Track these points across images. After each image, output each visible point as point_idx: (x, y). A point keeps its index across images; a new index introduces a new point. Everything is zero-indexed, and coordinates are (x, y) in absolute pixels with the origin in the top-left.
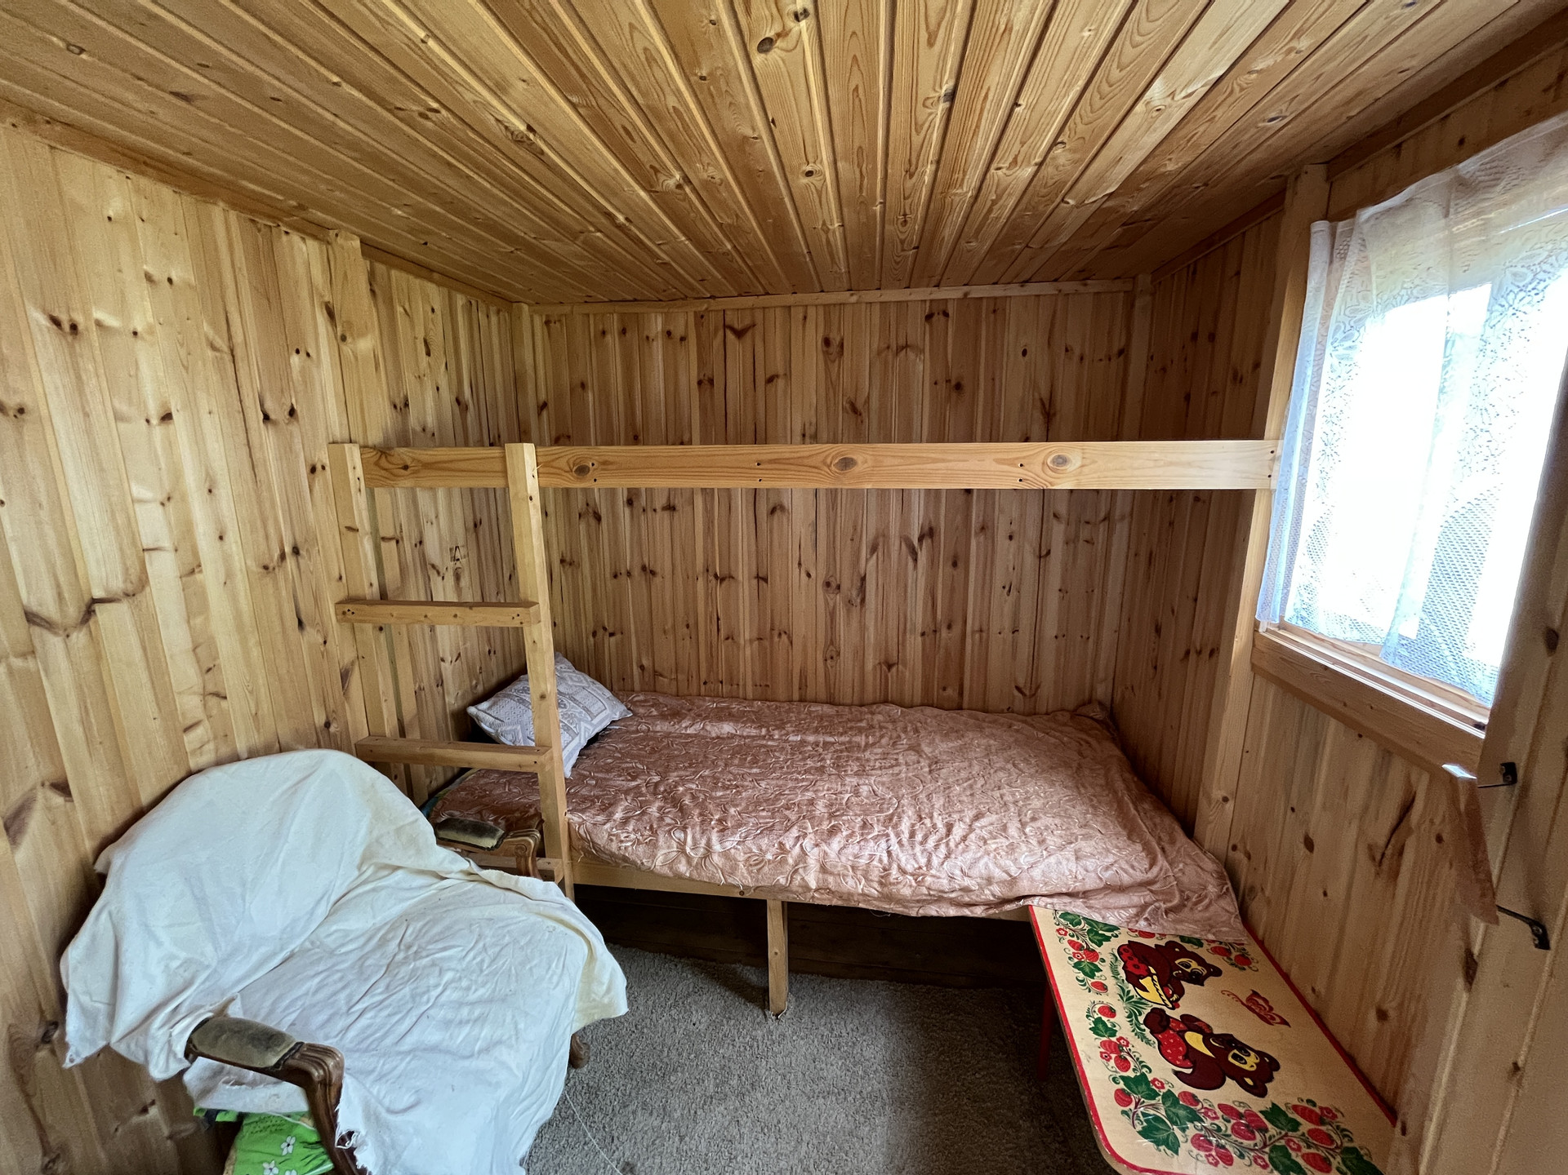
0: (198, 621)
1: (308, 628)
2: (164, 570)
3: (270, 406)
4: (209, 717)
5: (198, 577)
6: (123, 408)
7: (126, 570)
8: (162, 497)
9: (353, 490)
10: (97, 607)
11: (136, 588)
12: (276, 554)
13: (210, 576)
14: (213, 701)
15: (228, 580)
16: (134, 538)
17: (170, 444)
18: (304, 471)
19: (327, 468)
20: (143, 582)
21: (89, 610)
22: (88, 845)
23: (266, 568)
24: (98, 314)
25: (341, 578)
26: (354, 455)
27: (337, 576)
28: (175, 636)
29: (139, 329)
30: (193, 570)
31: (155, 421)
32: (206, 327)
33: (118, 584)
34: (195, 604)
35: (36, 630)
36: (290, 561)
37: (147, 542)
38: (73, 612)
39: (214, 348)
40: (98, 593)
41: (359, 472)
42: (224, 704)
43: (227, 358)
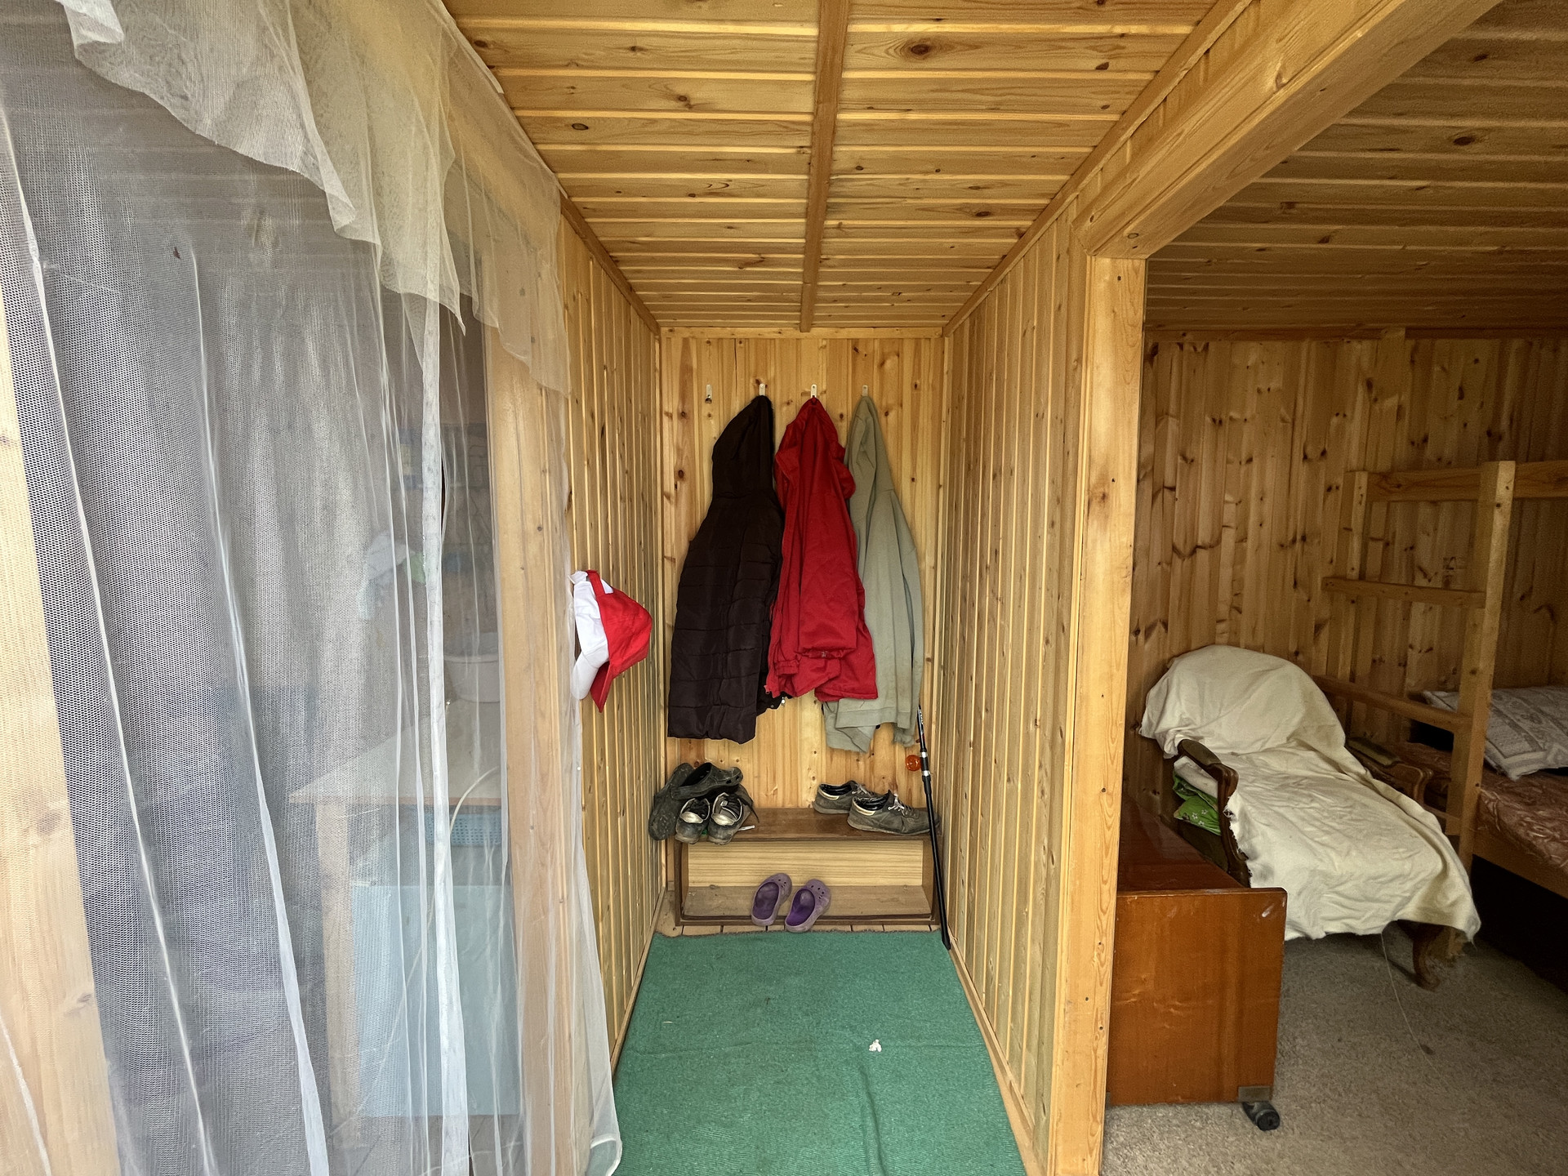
0: (1238, 567)
1: (1300, 588)
2: (1229, 538)
3: (1309, 449)
4: (1231, 620)
5: (1244, 544)
6: (1231, 457)
7: (1213, 536)
8: (1237, 501)
9: (1355, 503)
10: (1198, 550)
11: (1215, 544)
12: (1290, 538)
13: (1250, 544)
14: (1234, 612)
15: (1259, 547)
16: (1221, 517)
17: (1248, 474)
18: (1322, 489)
19: (1341, 489)
20: (1219, 541)
21: (1193, 552)
22: (1167, 656)
23: (1282, 546)
24: (1232, 414)
25: (1332, 562)
26: (1362, 480)
27: (1329, 560)
28: (1226, 574)
29: (1248, 418)
30: (1242, 539)
31: (1243, 463)
32: (1283, 411)
33: (1207, 540)
34: (1239, 559)
35: (1175, 555)
36: (1298, 545)
37: (1225, 521)
38: (1188, 549)
39: (1283, 420)
40: (1200, 543)
41: (1364, 491)
42: (1239, 616)
43: (1289, 425)
